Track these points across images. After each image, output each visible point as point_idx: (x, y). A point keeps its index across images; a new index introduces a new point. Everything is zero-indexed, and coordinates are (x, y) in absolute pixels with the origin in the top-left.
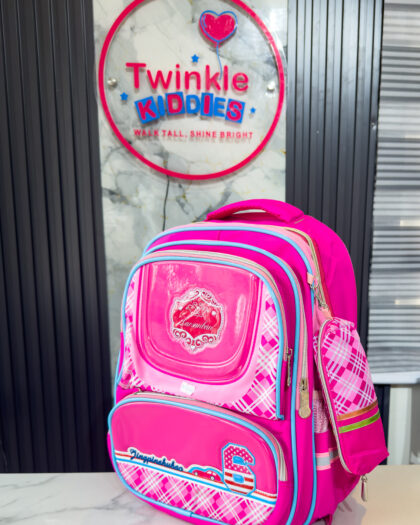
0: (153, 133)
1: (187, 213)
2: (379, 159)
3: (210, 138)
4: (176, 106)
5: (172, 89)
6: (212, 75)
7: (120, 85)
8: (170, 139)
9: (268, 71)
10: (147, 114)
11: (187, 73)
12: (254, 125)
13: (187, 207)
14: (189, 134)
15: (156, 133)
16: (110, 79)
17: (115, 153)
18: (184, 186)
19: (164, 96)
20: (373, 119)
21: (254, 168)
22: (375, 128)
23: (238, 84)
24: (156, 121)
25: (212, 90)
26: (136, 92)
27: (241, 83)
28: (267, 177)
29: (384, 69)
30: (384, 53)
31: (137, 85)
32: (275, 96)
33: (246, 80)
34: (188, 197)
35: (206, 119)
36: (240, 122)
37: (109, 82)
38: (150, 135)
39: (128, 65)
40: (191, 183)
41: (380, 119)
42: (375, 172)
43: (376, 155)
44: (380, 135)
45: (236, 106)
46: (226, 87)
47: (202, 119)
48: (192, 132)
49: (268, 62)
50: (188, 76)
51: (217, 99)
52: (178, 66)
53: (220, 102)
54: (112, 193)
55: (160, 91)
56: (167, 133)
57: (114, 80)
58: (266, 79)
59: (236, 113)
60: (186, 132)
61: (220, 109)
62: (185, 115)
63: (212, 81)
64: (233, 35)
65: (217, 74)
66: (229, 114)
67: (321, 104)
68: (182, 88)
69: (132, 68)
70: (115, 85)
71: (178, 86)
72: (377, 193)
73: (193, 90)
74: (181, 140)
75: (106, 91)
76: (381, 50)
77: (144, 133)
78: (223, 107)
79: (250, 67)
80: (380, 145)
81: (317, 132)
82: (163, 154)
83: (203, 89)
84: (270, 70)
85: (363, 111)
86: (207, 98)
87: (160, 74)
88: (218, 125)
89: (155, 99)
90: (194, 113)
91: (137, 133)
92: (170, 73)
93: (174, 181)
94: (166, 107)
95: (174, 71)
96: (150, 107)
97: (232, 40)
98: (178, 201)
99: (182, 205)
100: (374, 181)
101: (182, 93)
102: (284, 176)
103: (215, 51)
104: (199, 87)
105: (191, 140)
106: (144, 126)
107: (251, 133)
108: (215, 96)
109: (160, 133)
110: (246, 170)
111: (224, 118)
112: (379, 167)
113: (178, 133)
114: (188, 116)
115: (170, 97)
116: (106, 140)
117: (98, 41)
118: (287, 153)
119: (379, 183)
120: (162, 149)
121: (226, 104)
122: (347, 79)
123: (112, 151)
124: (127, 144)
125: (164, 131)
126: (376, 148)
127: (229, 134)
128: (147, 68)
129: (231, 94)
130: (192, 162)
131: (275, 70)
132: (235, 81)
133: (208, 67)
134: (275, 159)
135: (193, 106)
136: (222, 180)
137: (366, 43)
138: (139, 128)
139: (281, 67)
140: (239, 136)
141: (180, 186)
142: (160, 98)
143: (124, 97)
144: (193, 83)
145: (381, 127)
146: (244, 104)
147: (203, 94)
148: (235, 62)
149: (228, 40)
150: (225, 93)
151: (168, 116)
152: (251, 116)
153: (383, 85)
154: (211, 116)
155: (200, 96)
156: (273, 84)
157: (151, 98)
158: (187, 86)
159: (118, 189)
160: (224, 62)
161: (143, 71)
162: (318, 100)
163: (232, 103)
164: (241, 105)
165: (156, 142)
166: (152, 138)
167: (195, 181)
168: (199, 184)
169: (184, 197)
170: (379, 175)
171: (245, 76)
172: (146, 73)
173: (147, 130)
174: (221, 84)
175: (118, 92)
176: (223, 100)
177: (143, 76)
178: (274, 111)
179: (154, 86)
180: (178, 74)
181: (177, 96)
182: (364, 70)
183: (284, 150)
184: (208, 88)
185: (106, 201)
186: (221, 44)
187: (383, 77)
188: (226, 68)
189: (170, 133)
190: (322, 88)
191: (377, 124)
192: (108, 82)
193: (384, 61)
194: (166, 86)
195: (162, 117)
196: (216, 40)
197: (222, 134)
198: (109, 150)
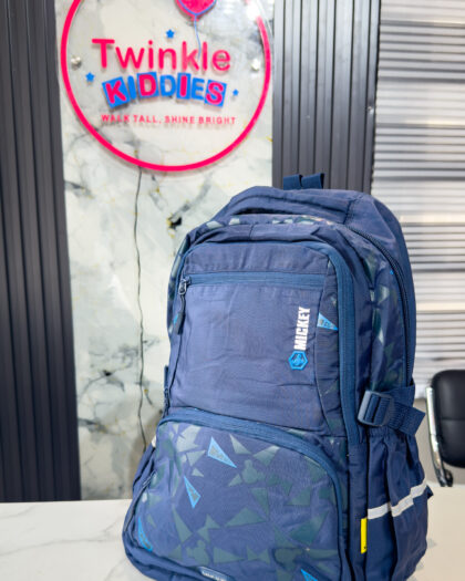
0: (123, 118)
1: (161, 209)
2: (377, 147)
3: (187, 125)
4: (148, 88)
5: (144, 68)
6: (189, 53)
7: (84, 63)
8: (141, 125)
9: (253, 49)
10: (116, 96)
11: (161, 50)
12: (237, 110)
13: (161, 203)
14: (164, 120)
15: (126, 118)
16: (74, 57)
17: (80, 142)
18: (158, 178)
19: (135, 77)
20: (370, 102)
21: (236, 157)
22: (372, 111)
23: (219, 63)
24: (126, 105)
25: (189, 70)
26: (103, 72)
27: (222, 61)
28: (251, 168)
29: (382, 46)
30: (383, 28)
31: (104, 64)
32: (261, 76)
33: (228, 58)
34: (162, 190)
35: (182, 103)
36: (221, 105)
37: (73, 61)
38: (119, 120)
39: (95, 41)
40: (165, 175)
41: (378, 102)
42: (373, 161)
43: (373, 143)
44: (378, 120)
45: (216, 88)
46: (205, 66)
47: (178, 102)
48: (167, 118)
49: (252, 37)
50: (162, 53)
51: (196, 80)
52: (151, 43)
53: (198, 84)
54: (76, 186)
55: (131, 71)
56: (138, 119)
57: (79, 59)
58: (250, 57)
59: (216, 95)
60: (160, 117)
61: (198, 92)
62: (159, 98)
63: (189, 59)
64: (212, 8)
65: (195, 52)
66: (208, 97)
67: (312, 85)
68: (156, 67)
69: (99, 45)
70: (79, 65)
71: (151, 65)
72: (374, 185)
73: (167, 70)
74: (154, 127)
75: (70, 70)
76: (379, 24)
77: (113, 118)
78: (201, 89)
79: (233, 44)
80: (378, 131)
81: (307, 117)
82: (133, 142)
83: (179, 69)
84: (254, 46)
85: (359, 93)
86: (184, 79)
87: (130, 51)
88: (195, 109)
89: (126, 80)
90: (170, 95)
91: (105, 118)
92: (142, 51)
93: (146, 172)
94: (137, 89)
95: (146, 47)
96: (120, 89)
97: (212, 13)
98: (151, 195)
99: (156, 200)
100: (372, 172)
101: (155, 74)
102: (270, 166)
103: (192, 25)
104: (174, 67)
105: (166, 126)
106: (112, 111)
107: (233, 119)
108: (193, 76)
109: (131, 119)
110: (227, 159)
111: (202, 102)
112: (377, 156)
113: (151, 119)
114: (163, 100)
115: (142, 77)
116: (69, 126)
117: (60, 14)
118: (274, 140)
119: (376, 174)
120: (133, 136)
121: (205, 85)
122: (341, 57)
123: (76, 138)
124: (93, 131)
125: (135, 116)
126: (374, 135)
127: (208, 119)
128: (115, 45)
129: (211, 75)
130: (167, 152)
131: (260, 47)
132: (215, 59)
133: (184, 44)
134: (260, 148)
135: (168, 88)
136: (201, 171)
137: (362, 17)
138: (107, 113)
139: (267, 43)
140: (219, 121)
141: (153, 179)
142: (130, 78)
143: (90, 77)
144: (167, 61)
145: (378, 111)
146: (225, 85)
147: (179, 74)
148: (215, 38)
149: (207, 12)
150: (204, 74)
151: (140, 99)
152: (233, 99)
153: (381, 64)
154: (188, 98)
155: (176, 76)
156: (258, 63)
157: (121, 78)
158: (161, 65)
159: (83, 182)
160: (203, 38)
161: (111, 48)
162: (309, 81)
163: (212, 85)
164: (222, 87)
165: (125, 128)
166: (121, 124)
167: (169, 172)
168: (175, 176)
169: (158, 190)
170: (377, 165)
171: (226, 53)
172: (115, 51)
173: (116, 114)
174: (200, 63)
175: (82, 72)
176: (202, 81)
177: (111, 54)
178: (259, 93)
179: (124, 64)
180: (151, 51)
181: (150, 77)
182: (360, 47)
183: (271, 137)
184: (185, 67)
185: (70, 196)
186: (199, 17)
187: (382, 55)
188: (205, 44)
189: (142, 119)
190: (313, 67)
191: (375, 108)
192: (71, 60)
193: (382, 37)
194: (137, 65)
195: (133, 101)
196: (193, 12)
197: (201, 119)
198: (73, 138)
